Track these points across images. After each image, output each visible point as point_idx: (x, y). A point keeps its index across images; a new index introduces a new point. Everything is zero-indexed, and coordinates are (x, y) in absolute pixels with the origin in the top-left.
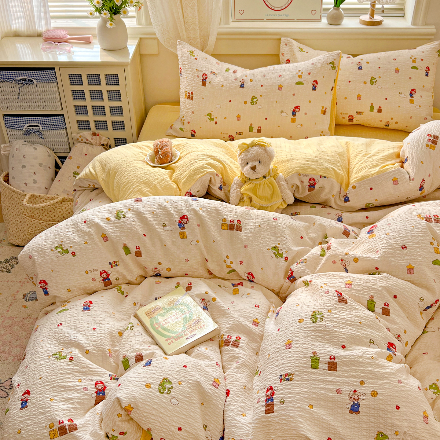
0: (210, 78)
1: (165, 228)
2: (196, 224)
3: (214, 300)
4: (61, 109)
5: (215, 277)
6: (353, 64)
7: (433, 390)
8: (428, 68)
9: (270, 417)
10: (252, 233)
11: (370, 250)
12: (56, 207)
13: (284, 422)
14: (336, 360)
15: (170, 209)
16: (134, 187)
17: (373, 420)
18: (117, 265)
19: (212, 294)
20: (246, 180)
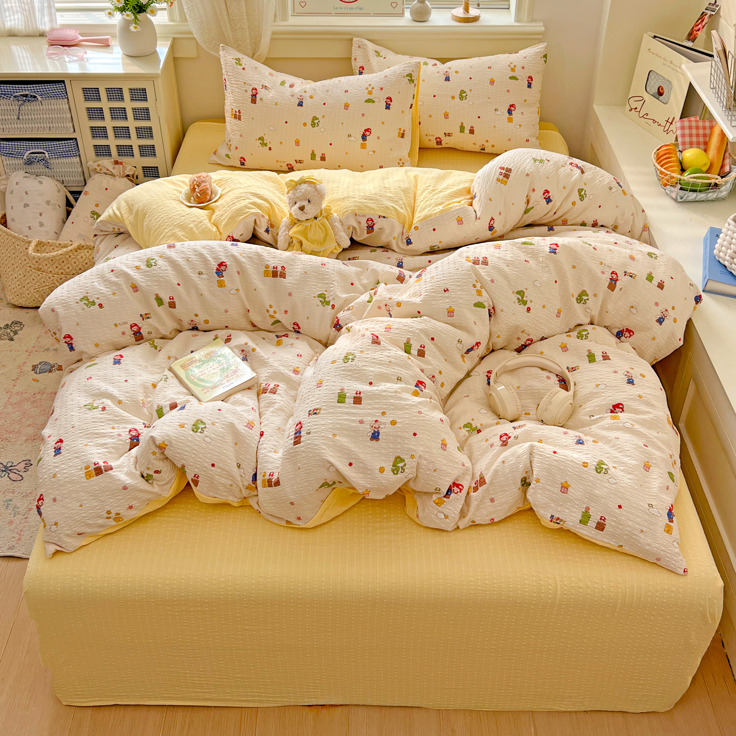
0: (261, 93)
1: (202, 276)
2: (235, 271)
3: (254, 350)
4: (73, 131)
5: (260, 329)
6: (439, 74)
7: (467, 429)
8: (531, 78)
9: (297, 448)
10: (296, 280)
11: (415, 295)
12: (70, 257)
13: (309, 450)
14: (362, 395)
15: (207, 256)
16: (166, 230)
17: (391, 446)
18: (148, 318)
19: (252, 344)
20: (296, 221)
